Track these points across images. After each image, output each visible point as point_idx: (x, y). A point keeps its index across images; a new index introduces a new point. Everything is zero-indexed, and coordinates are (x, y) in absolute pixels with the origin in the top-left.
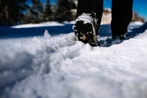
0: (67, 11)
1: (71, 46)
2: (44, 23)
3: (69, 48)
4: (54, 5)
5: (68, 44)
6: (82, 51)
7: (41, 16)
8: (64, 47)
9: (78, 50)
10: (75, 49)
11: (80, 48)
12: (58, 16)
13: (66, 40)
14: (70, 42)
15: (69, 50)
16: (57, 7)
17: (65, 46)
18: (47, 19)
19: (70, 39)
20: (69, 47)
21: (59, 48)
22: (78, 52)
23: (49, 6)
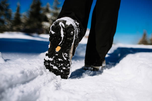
0: (39, 23)
1: (28, 84)
2: (11, 32)
3: (24, 87)
4: (24, 15)
5: (24, 80)
6: (43, 91)
7: (8, 25)
8: (15, 86)
9: (38, 90)
10: (33, 89)
11: (40, 86)
12: (28, 27)
13: (21, 75)
14: (27, 76)
15: (23, 92)
16: (28, 18)
17: (17, 85)
18: (14, 28)
19: (27, 72)
20: (24, 85)
21: (6, 91)
22: (38, 93)
23: (18, 15)
